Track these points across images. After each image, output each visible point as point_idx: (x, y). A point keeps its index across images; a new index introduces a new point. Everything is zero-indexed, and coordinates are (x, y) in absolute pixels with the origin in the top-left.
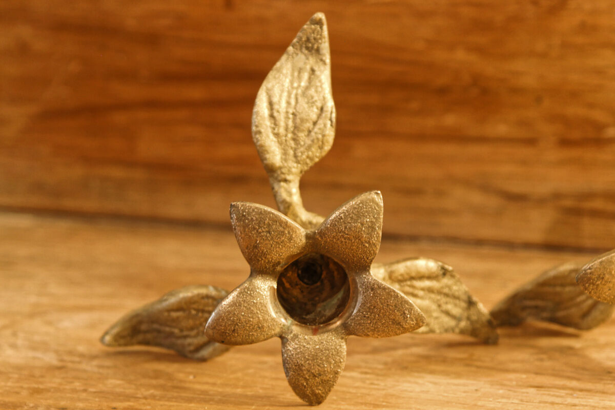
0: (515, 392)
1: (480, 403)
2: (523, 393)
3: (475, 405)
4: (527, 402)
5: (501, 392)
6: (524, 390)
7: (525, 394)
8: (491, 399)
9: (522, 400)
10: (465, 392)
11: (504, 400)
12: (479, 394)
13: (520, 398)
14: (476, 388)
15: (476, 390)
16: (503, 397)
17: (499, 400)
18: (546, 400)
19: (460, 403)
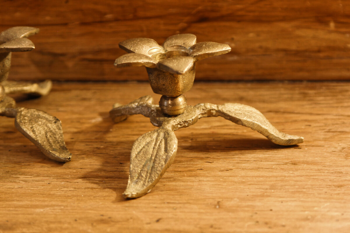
0: (70, 182)
1: (52, 193)
2: (75, 183)
3: (50, 194)
4: (78, 189)
5: (63, 183)
6: (76, 181)
7: (77, 184)
8: (58, 189)
9: (75, 188)
10: (43, 186)
11: (65, 189)
12: (51, 186)
13: (74, 186)
14: (49, 182)
15: (49, 183)
16: (65, 187)
17: (63, 189)
18: (88, 187)
19: (41, 194)
